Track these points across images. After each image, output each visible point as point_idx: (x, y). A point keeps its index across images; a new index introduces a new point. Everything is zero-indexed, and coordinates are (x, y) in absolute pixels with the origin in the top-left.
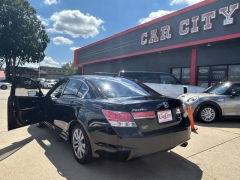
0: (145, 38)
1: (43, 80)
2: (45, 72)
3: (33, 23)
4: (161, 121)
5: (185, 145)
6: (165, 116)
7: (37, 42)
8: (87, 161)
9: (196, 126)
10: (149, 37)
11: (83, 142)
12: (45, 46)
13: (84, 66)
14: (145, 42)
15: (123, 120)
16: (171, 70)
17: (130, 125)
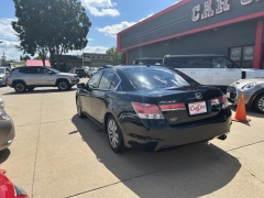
0: (196, 13)
1: (87, 69)
2: (88, 60)
3: (72, 5)
4: (192, 113)
5: (223, 138)
6: (198, 108)
7: (79, 27)
8: (121, 150)
9: (248, 117)
10: (201, 11)
11: (116, 132)
12: (87, 31)
13: (129, 51)
14: (197, 17)
15: (151, 113)
16: (229, 50)
17: (158, 116)
